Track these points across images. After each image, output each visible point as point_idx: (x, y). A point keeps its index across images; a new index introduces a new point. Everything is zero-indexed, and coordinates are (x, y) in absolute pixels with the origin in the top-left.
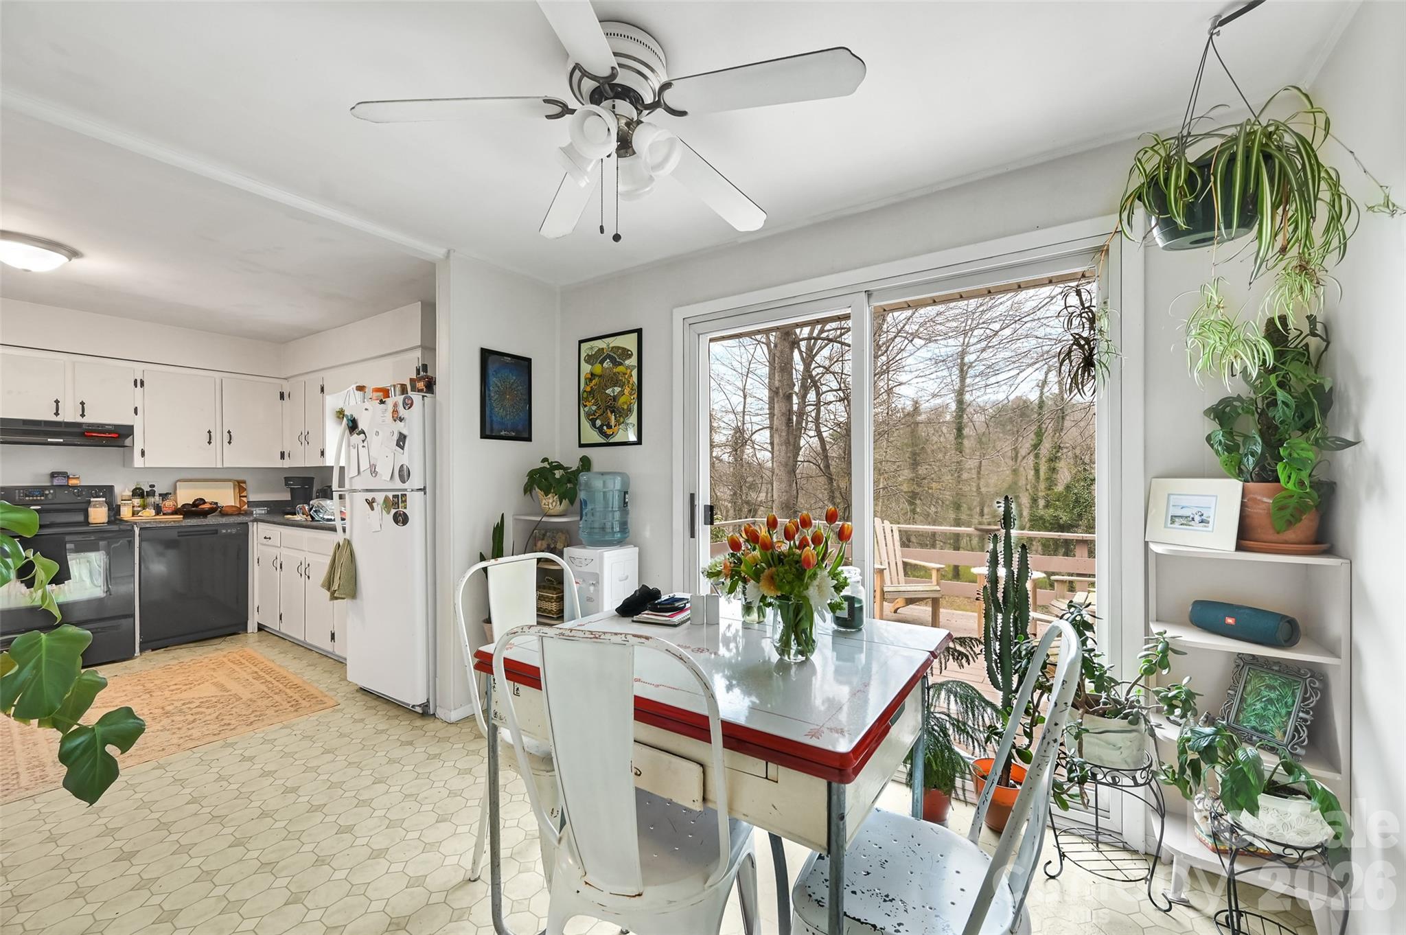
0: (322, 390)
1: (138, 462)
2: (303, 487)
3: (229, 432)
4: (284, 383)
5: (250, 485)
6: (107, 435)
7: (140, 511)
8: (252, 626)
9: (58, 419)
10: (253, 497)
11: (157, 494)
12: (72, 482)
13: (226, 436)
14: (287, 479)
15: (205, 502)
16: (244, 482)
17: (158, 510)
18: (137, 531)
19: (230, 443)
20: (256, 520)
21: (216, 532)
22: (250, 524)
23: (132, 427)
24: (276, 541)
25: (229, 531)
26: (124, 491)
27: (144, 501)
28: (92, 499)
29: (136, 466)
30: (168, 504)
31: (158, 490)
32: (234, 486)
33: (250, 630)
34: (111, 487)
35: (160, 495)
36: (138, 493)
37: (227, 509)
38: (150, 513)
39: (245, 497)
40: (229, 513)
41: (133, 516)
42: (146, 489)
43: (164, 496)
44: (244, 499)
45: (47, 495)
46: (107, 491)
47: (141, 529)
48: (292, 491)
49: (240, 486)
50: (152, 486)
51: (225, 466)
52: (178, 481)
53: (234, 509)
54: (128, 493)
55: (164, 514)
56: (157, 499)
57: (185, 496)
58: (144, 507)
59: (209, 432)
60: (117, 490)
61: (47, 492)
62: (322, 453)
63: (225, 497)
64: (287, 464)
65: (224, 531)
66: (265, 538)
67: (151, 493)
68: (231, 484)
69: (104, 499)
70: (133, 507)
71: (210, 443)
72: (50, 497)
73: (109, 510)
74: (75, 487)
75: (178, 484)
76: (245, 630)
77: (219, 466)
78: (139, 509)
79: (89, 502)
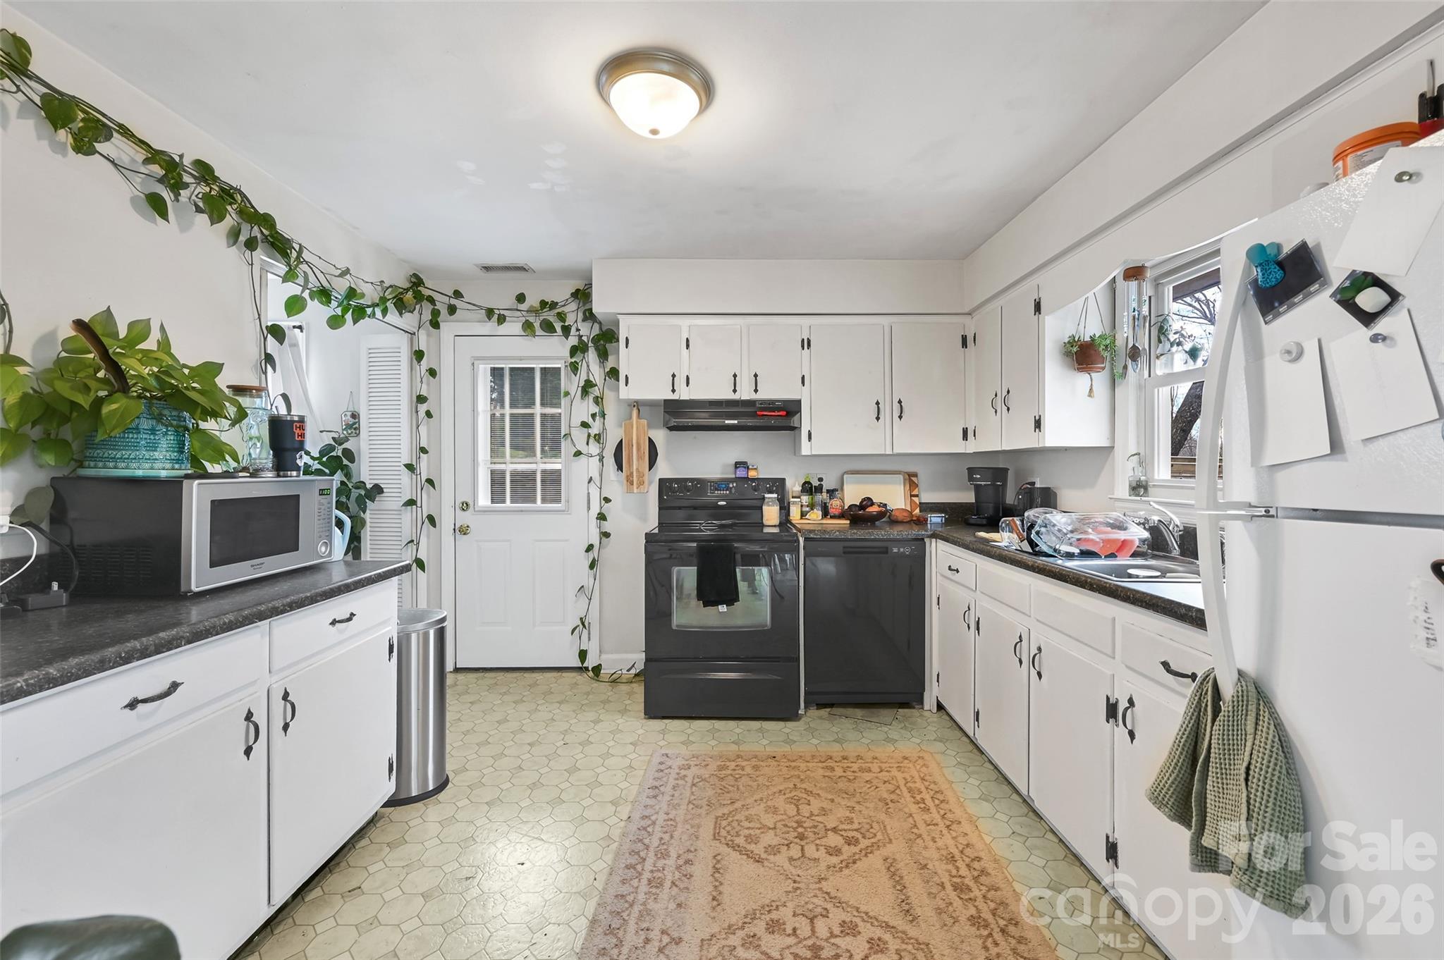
0: (1038, 308)
1: (806, 448)
2: (993, 485)
3: (900, 402)
4: (967, 320)
5: (922, 480)
6: (777, 413)
7: (808, 512)
8: (929, 702)
9: (736, 397)
10: (928, 497)
11: (824, 490)
12: (752, 474)
13: (896, 405)
14: (971, 471)
15: (873, 504)
16: (916, 475)
17: (826, 513)
18: (801, 540)
19: (900, 417)
20: (934, 536)
21: (886, 551)
22: (927, 540)
23: (799, 402)
24: (966, 576)
25: (902, 550)
26: (794, 486)
27: (812, 499)
28: (767, 496)
29: (803, 454)
30: (835, 504)
31: (827, 485)
32: (905, 480)
33: (926, 707)
34: (784, 480)
35: (828, 491)
36: (808, 488)
37: (897, 514)
38: (816, 515)
39: (917, 496)
40: (900, 519)
41: (801, 518)
42: (815, 483)
43: (831, 493)
44: (916, 499)
45: (731, 488)
46: (778, 485)
47: (806, 539)
48: (978, 489)
49: (911, 480)
50: (821, 480)
51: (896, 451)
52: (846, 473)
53: (905, 514)
54: (798, 488)
55: (831, 517)
56: (824, 496)
57: (852, 494)
58: (812, 506)
59: (878, 403)
60: (788, 484)
61: (731, 486)
62: (1038, 424)
63: (894, 496)
64: (971, 447)
65: (895, 550)
66: (950, 568)
67: (819, 489)
68: (901, 477)
69: (775, 495)
70: (802, 506)
71: (878, 418)
72: (733, 490)
73: (780, 509)
74: (753, 480)
75: (845, 476)
76: (921, 702)
77: (889, 452)
78: (808, 509)
79: (764, 498)
